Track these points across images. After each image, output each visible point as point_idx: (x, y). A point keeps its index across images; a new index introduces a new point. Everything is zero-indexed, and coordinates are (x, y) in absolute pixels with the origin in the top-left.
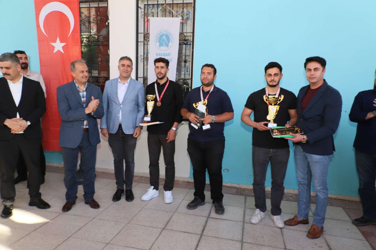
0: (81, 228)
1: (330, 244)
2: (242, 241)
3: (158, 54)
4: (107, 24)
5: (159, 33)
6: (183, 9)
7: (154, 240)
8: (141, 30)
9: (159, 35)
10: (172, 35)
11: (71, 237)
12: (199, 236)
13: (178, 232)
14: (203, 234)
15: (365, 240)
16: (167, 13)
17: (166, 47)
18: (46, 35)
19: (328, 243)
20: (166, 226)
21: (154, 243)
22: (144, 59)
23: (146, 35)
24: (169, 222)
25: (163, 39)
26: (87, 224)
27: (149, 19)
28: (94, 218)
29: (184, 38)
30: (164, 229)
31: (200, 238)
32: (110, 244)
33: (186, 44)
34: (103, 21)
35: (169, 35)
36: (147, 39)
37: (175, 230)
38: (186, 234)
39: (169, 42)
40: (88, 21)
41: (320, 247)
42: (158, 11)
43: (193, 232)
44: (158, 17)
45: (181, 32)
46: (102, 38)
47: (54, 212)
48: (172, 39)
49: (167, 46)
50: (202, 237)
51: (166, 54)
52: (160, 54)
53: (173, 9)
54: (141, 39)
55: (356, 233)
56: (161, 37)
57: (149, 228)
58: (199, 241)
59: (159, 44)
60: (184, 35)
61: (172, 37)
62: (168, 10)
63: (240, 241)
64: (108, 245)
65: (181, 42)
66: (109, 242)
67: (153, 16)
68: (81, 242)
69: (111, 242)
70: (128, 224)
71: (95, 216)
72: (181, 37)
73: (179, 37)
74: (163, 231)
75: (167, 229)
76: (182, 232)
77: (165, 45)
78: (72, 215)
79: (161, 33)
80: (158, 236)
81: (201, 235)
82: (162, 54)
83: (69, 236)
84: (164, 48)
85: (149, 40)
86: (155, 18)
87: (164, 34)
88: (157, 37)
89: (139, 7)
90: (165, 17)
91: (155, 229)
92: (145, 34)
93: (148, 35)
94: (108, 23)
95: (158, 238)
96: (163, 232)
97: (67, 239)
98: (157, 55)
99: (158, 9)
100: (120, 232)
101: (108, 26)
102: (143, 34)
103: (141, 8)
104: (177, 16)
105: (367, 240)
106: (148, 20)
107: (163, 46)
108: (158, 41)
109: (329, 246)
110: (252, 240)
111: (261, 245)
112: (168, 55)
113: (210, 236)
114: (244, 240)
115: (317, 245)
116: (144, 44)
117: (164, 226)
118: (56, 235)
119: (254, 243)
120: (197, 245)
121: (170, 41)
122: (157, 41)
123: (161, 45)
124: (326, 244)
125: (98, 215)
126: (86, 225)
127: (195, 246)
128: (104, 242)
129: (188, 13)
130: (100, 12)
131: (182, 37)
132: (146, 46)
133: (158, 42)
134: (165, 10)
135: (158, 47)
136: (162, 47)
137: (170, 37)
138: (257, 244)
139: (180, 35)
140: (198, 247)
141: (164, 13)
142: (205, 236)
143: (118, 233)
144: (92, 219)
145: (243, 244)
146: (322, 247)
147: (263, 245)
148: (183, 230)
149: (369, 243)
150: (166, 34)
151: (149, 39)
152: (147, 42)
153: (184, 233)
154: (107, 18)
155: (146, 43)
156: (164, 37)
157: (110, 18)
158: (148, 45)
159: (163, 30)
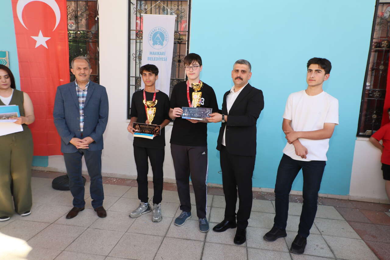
0: (75, 240)
1: (330, 245)
2: (246, 246)
3: (152, 53)
4: (96, 19)
5: (153, 31)
6: (178, 6)
7: (156, 249)
8: (133, 27)
9: (152, 32)
10: (166, 33)
11: (65, 250)
12: (202, 243)
13: (180, 239)
14: (206, 241)
15: (361, 239)
16: (161, 11)
17: (160, 45)
18: (26, 28)
19: (328, 244)
20: (166, 234)
21: (156, 254)
22: (136, 57)
23: (139, 33)
24: (170, 229)
25: (157, 37)
26: (81, 234)
27: (142, 16)
28: (88, 227)
29: (179, 37)
30: (165, 237)
31: (204, 245)
32: (109, 256)
33: (180, 43)
34: (92, 17)
35: (163, 33)
36: (139, 37)
37: (177, 237)
38: (189, 242)
39: (163, 40)
40: (74, 15)
41: (322, 248)
42: (151, 8)
43: (196, 239)
44: (151, 14)
45: (176, 30)
46: (91, 34)
47: (43, 222)
48: (167, 37)
49: (162, 44)
50: (206, 244)
51: (161, 52)
52: (154, 52)
53: (167, 6)
54: (133, 36)
55: (351, 232)
56: (155, 34)
57: (149, 236)
58: (203, 249)
59: (152, 42)
60: (179, 33)
61: (166, 36)
62: (162, 7)
63: (245, 247)
64: (107, 257)
65: (176, 41)
66: (109, 254)
67: (146, 13)
68: (77, 256)
69: (110, 254)
70: (126, 232)
71: (89, 225)
72: (175, 35)
73: (174, 36)
74: (164, 238)
75: (169, 237)
76: (184, 239)
77: (159, 43)
78: (63, 225)
79: (155, 31)
80: (160, 245)
81: (204, 242)
82: (156, 53)
83: (63, 249)
84: (157, 47)
85: (142, 38)
86: (148, 15)
87: (158, 32)
88: (151, 35)
89: (131, 2)
90: (159, 14)
91: (155, 238)
92: (138, 31)
93: (141, 32)
94: (98, 19)
95: (160, 247)
96: (164, 240)
97: (61, 253)
98: (150, 53)
99: (151, 6)
100: (118, 242)
101: (97, 22)
102: (135, 31)
103: (133, 4)
104: (171, 14)
105: (363, 239)
106: (141, 18)
107: (157, 45)
108: (152, 39)
109: (329, 247)
110: (256, 245)
111: (266, 250)
112: (163, 54)
113: (213, 243)
114: (248, 245)
115: (318, 247)
116: (136, 42)
117: (165, 233)
118: (47, 249)
119: (258, 248)
120: (202, 253)
121: (165, 39)
122: (150, 39)
123: (155, 43)
124: (326, 245)
125: (92, 224)
126: (80, 236)
127: (200, 254)
128: (102, 254)
129: (183, 11)
130: (88, 6)
131: (177, 36)
132: (138, 44)
133: (152, 41)
134: (159, 7)
135: (152, 46)
136: (155, 45)
137: (165, 35)
138: (261, 249)
139: (174, 33)
140: (203, 255)
141: (157, 10)
142: (208, 242)
143: (117, 244)
144: (86, 228)
145: (248, 249)
146: (323, 249)
147: (268, 250)
148: (185, 237)
149: (365, 242)
150: (161, 32)
151: (142, 36)
152: (140, 40)
153: (187, 241)
154: (96, 13)
155: (138, 41)
156: (158, 35)
157: (99, 12)
158: (141, 43)
159: (157, 28)
